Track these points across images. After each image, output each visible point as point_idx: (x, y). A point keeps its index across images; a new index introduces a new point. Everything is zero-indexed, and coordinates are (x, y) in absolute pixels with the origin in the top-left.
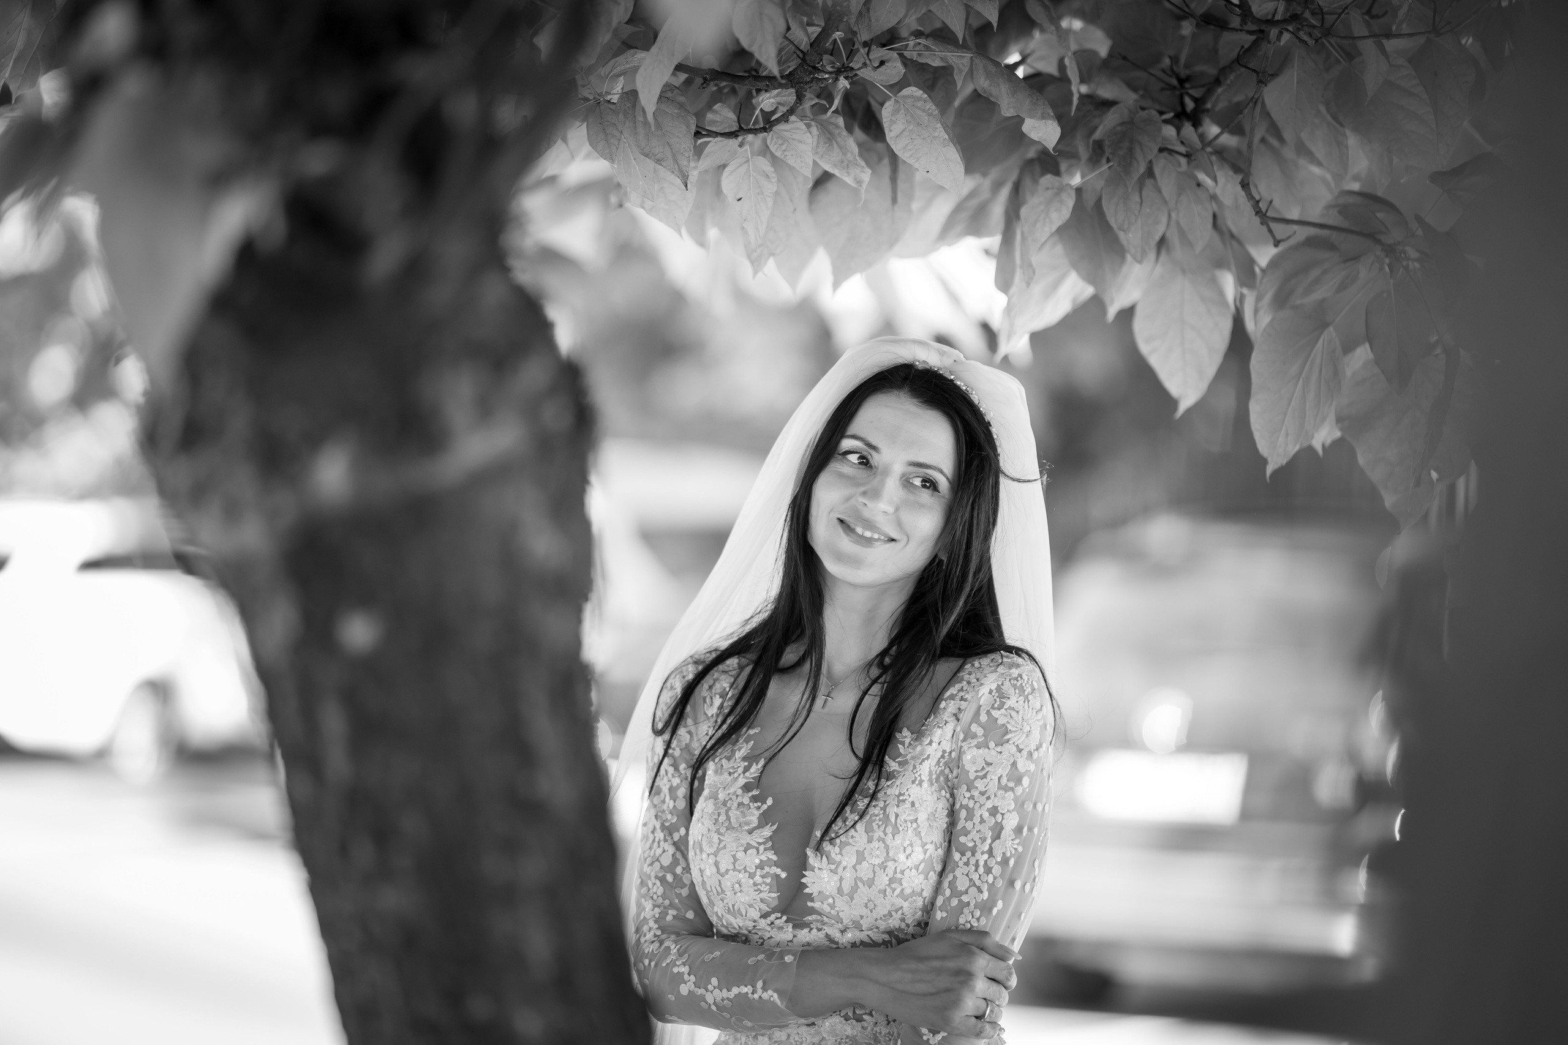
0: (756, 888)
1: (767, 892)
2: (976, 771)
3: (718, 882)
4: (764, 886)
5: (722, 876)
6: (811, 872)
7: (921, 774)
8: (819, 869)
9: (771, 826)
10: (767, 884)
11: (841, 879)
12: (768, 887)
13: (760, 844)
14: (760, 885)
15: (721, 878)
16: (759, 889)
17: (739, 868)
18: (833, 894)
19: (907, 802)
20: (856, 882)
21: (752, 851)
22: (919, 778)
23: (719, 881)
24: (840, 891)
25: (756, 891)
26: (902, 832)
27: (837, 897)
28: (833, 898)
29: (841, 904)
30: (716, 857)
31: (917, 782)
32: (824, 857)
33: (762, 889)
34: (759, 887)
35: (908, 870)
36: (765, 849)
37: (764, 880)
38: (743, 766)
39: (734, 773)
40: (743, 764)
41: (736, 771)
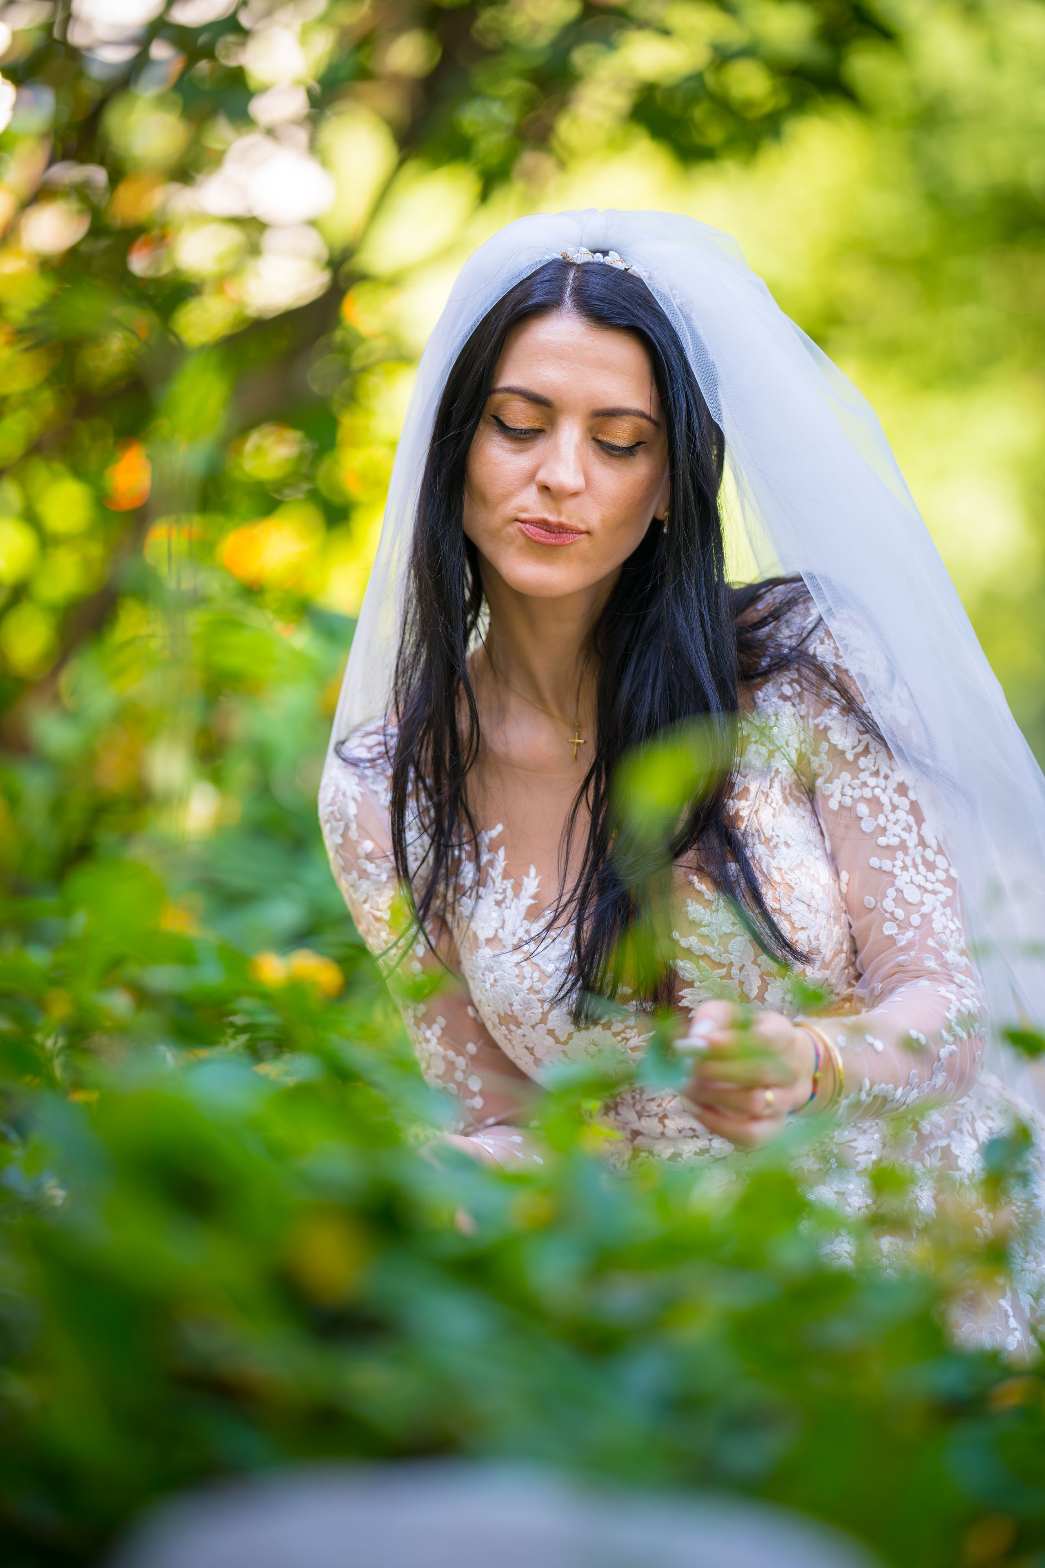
0: (619, 1038)
1: (637, 1037)
2: (854, 748)
4: (629, 1031)
5: (566, 1043)
6: (691, 986)
8: (701, 977)
10: (631, 1028)
11: (741, 984)
14: (623, 1031)
15: (562, 1047)
16: (624, 1039)
20: (763, 980)
23: (563, 1051)
24: (744, 999)
25: (619, 1042)
30: (546, 1024)
32: (702, 961)
33: (628, 1036)
34: (623, 1035)
37: (626, 1024)
38: (509, 886)
39: (503, 901)
40: (508, 884)
41: (505, 898)
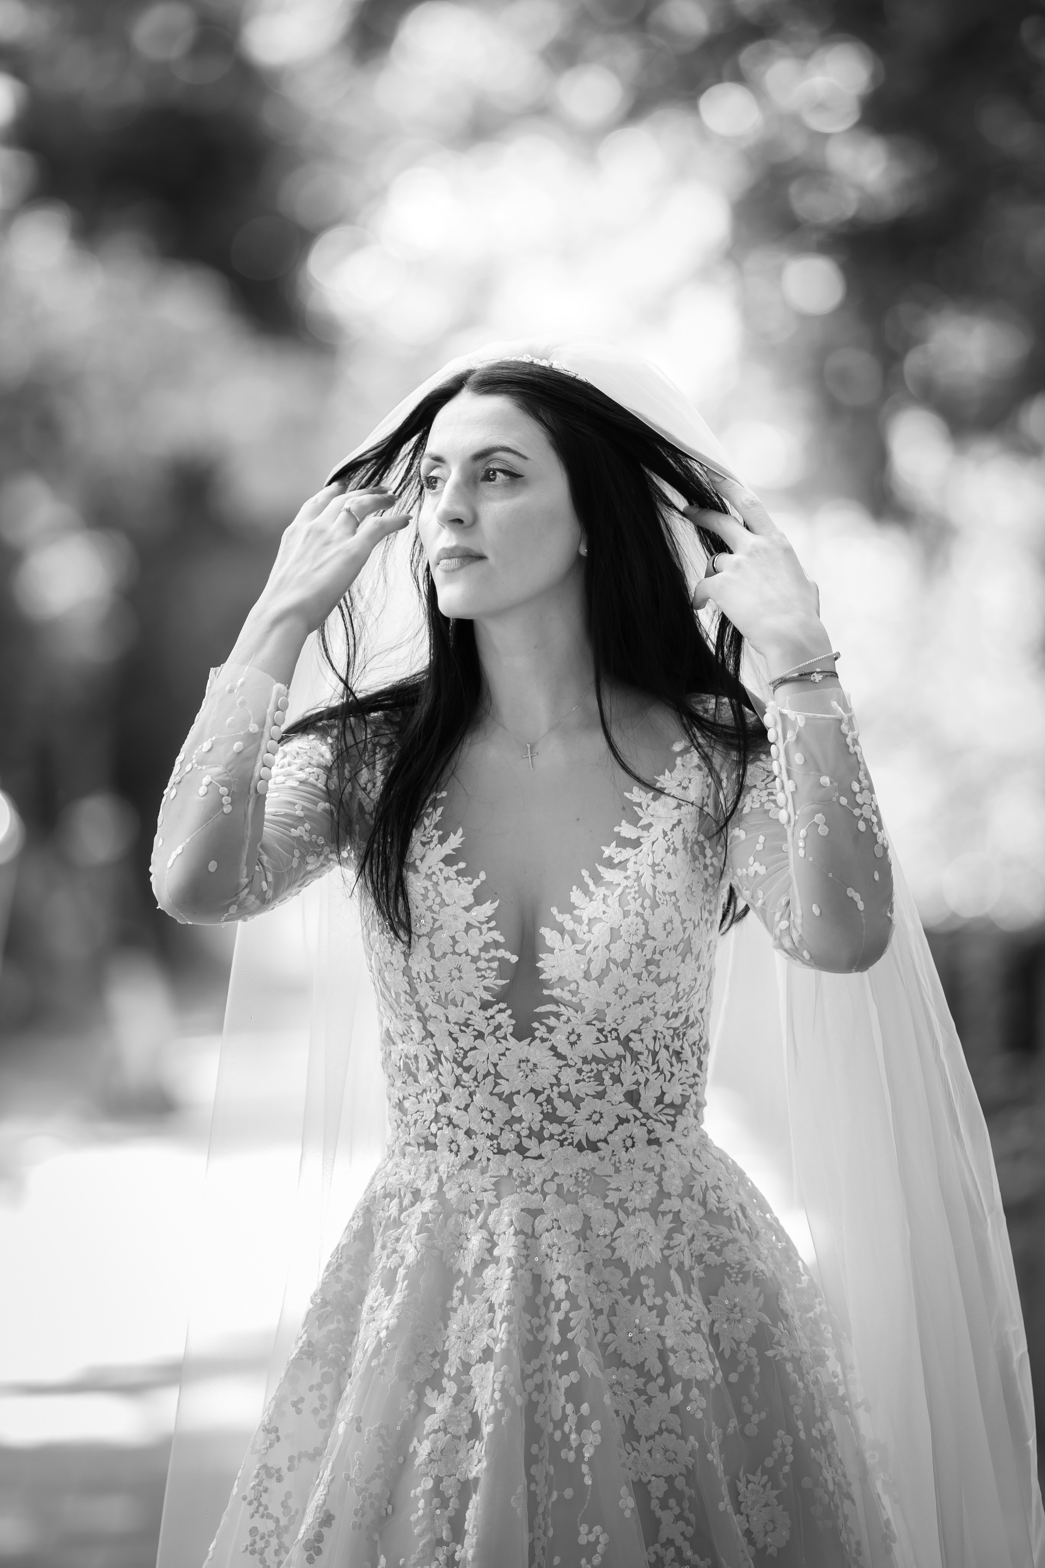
0: (479, 974)
1: (493, 979)
3: (430, 969)
4: (489, 971)
5: (438, 960)
6: (550, 955)
7: (673, 842)
8: (560, 950)
9: (491, 903)
10: (492, 969)
11: (590, 961)
12: (494, 973)
13: (481, 923)
14: (486, 968)
15: (433, 963)
16: (482, 976)
17: (460, 952)
18: (576, 978)
19: (663, 872)
20: (608, 964)
21: (474, 932)
22: (672, 847)
23: (432, 967)
24: (587, 976)
25: (477, 979)
26: (661, 906)
27: (583, 983)
28: (578, 984)
29: (587, 989)
30: (430, 938)
31: (671, 851)
32: (566, 936)
33: (487, 974)
34: (484, 972)
35: (668, 950)
36: (490, 929)
37: (490, 964)
38: (437, 835)
39: (429, 843)
40: (437, 834)
41: (431, 841)
